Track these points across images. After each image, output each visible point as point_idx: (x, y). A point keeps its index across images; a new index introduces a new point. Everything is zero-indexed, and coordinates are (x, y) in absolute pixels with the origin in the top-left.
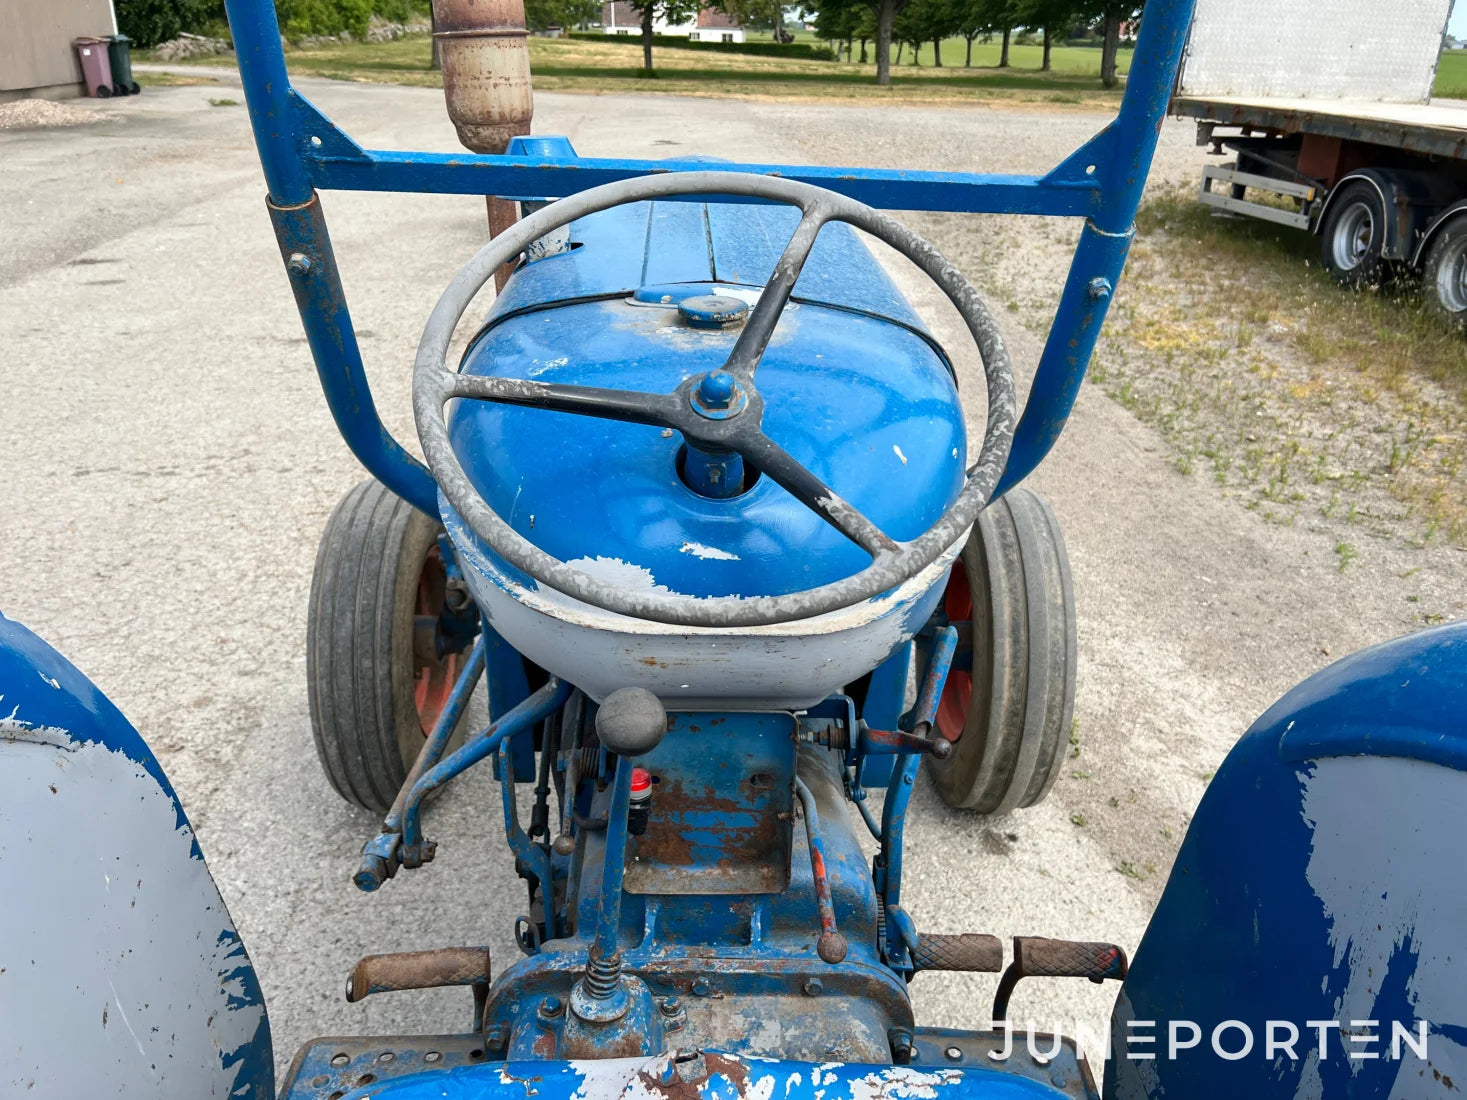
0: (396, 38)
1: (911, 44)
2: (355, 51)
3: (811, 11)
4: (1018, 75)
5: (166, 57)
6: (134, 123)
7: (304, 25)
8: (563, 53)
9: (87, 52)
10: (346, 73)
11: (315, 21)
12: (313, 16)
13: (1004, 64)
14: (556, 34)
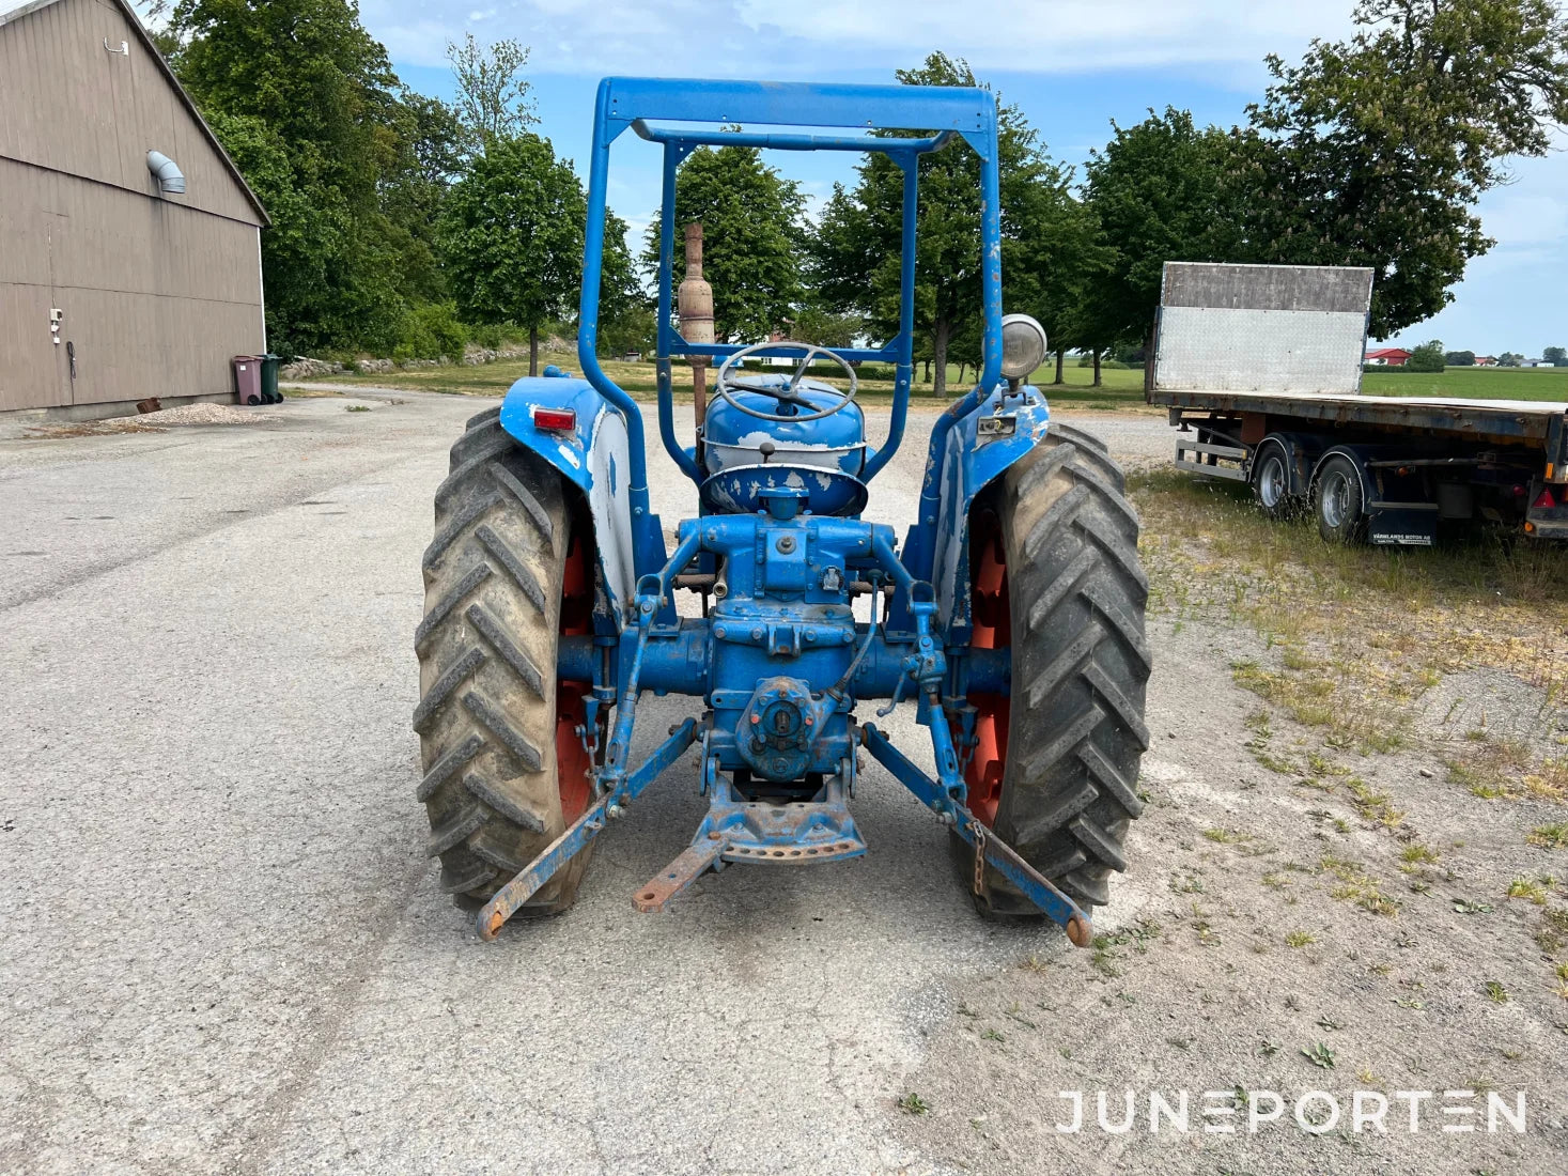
0: (488, 362)
1: (972, 366)
2: (453, 372)
3: (877, 338)
4: (1070, 390)
5: (290, 376)
6: (289, 422)
7: (408, 350)
8: (644, 374)
9: (243, 368)
10: (453, 389)
11: (418, 347)
12: (416, 343)
13: (1058, 381)
14: (634, 359)
